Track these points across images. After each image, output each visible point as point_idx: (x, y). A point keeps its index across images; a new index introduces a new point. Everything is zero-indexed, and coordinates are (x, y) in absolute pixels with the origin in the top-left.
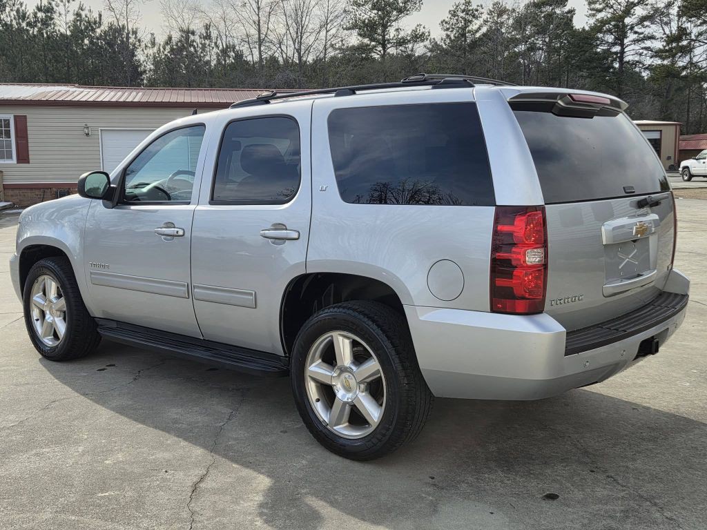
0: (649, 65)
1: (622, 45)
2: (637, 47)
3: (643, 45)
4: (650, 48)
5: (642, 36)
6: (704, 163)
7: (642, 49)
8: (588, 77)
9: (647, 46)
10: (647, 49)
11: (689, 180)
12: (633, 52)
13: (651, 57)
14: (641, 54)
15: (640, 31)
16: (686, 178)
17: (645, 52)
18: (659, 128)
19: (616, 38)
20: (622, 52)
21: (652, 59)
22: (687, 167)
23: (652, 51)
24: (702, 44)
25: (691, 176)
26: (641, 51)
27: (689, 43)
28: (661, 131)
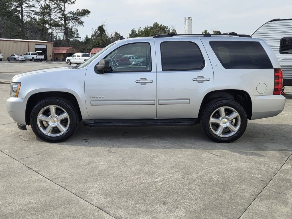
0: (33, 18)
1: (22, 8)
2: (28, 9)
3: (30, 9)
4: (33, 10)
5: (29, 5)
6: (75, 58)
7: (30, 10)
8: (8, 19)
9: (32, 9)
10: (32, 11)
11: (70, 65)
12: (27, 11)
13: (34, 14)
14: (29, 13)
15: (28, 3)
16: (69, 64)
17: (31, 12)
18: (45, 44)
19: (18, 4)
20: (22, 11)
21: (34, 15)
22: (69, 60)
23: (34, 12)
24: (55, 12)
25: (71, 63)
26: (30, 11)
27: (50, 11)
28: (46, 45)
